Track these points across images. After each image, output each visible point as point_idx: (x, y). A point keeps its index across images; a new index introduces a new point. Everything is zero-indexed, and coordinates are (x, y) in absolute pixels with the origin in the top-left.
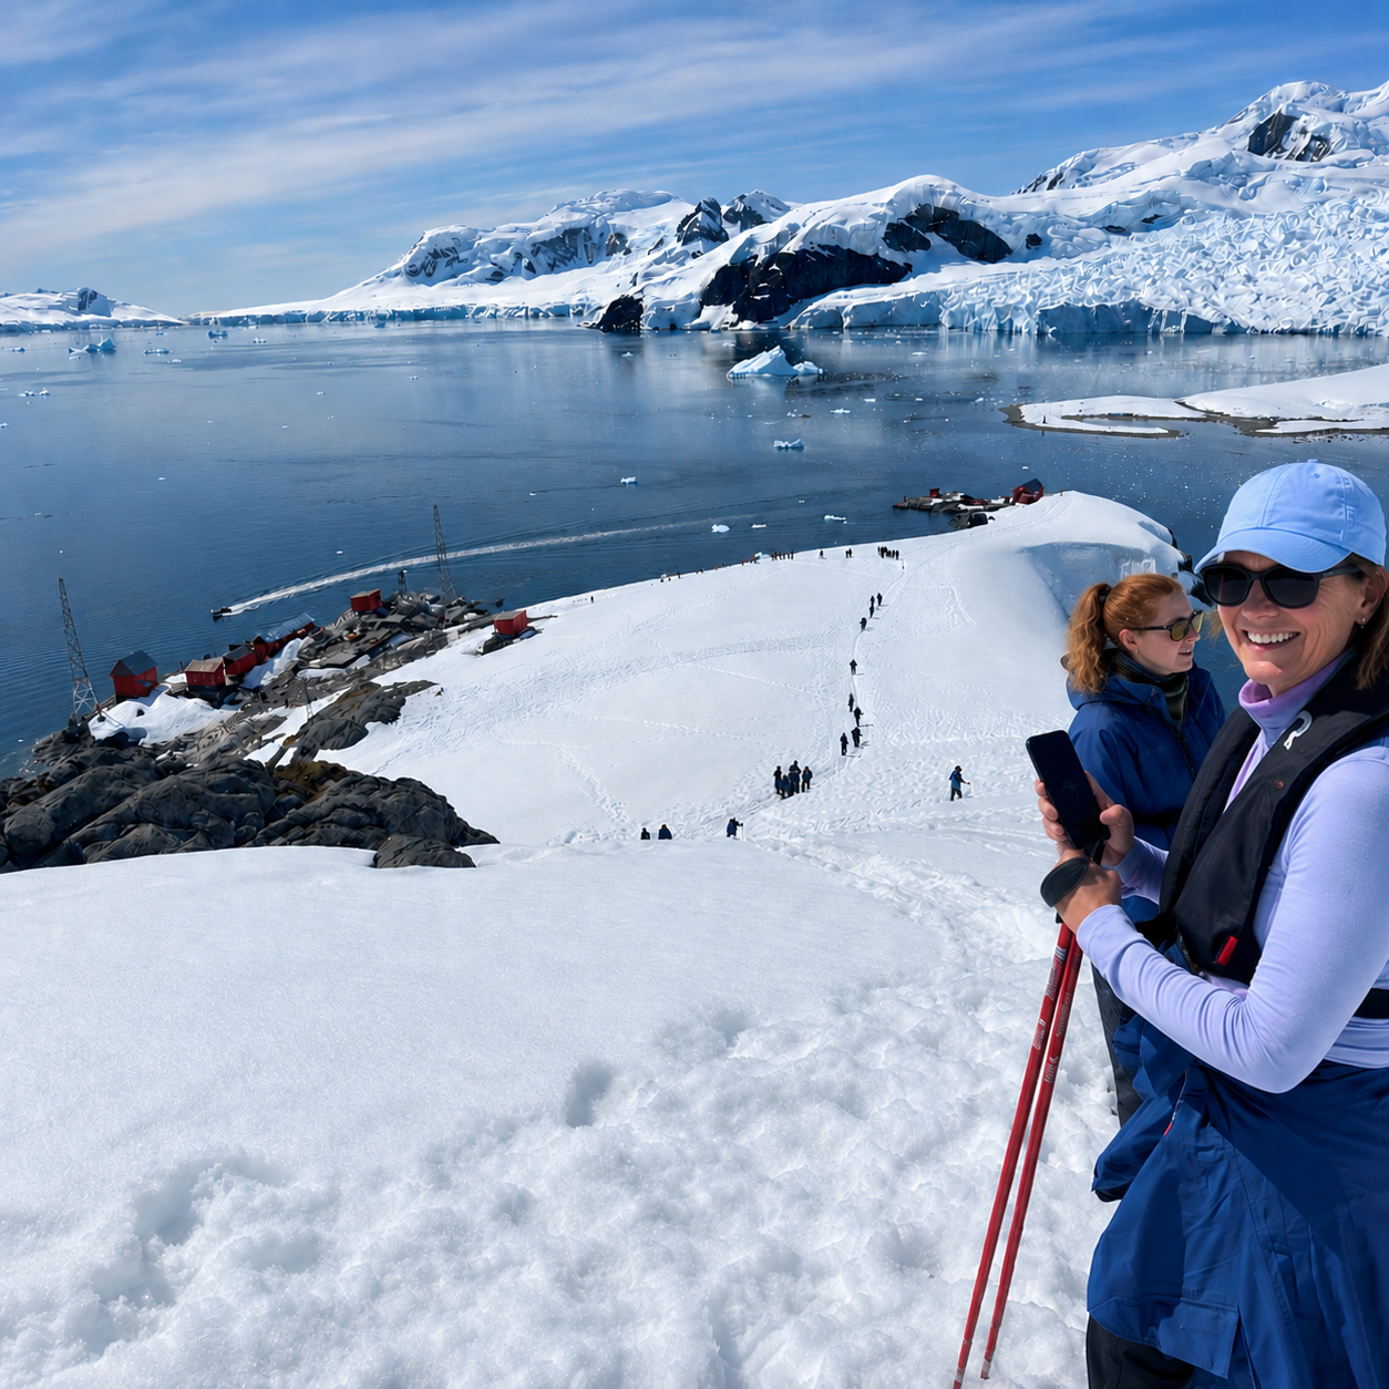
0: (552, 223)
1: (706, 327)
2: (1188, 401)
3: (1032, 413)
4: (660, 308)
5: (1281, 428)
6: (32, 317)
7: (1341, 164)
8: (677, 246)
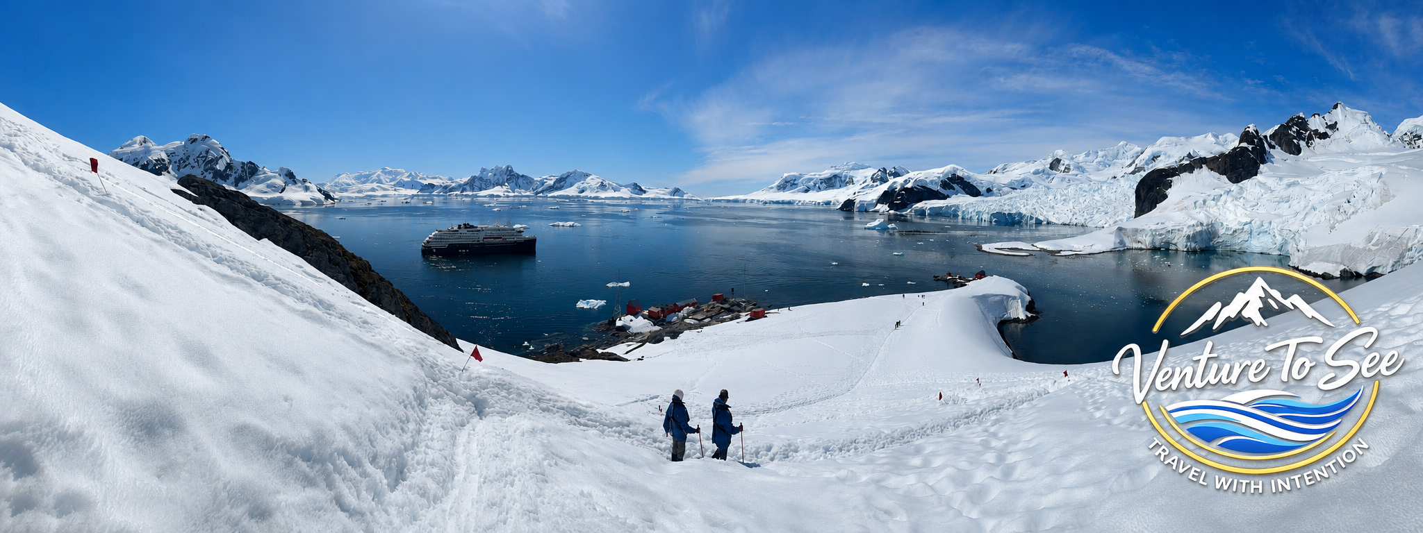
0: (827, 173)
1: (876, 212)
2: (1035, 244)
3: (985, 247)
4: (862, 205)
5: (1063, 253)
6: (662, 196)
7: (1073, 175)
8: (871, 183)
